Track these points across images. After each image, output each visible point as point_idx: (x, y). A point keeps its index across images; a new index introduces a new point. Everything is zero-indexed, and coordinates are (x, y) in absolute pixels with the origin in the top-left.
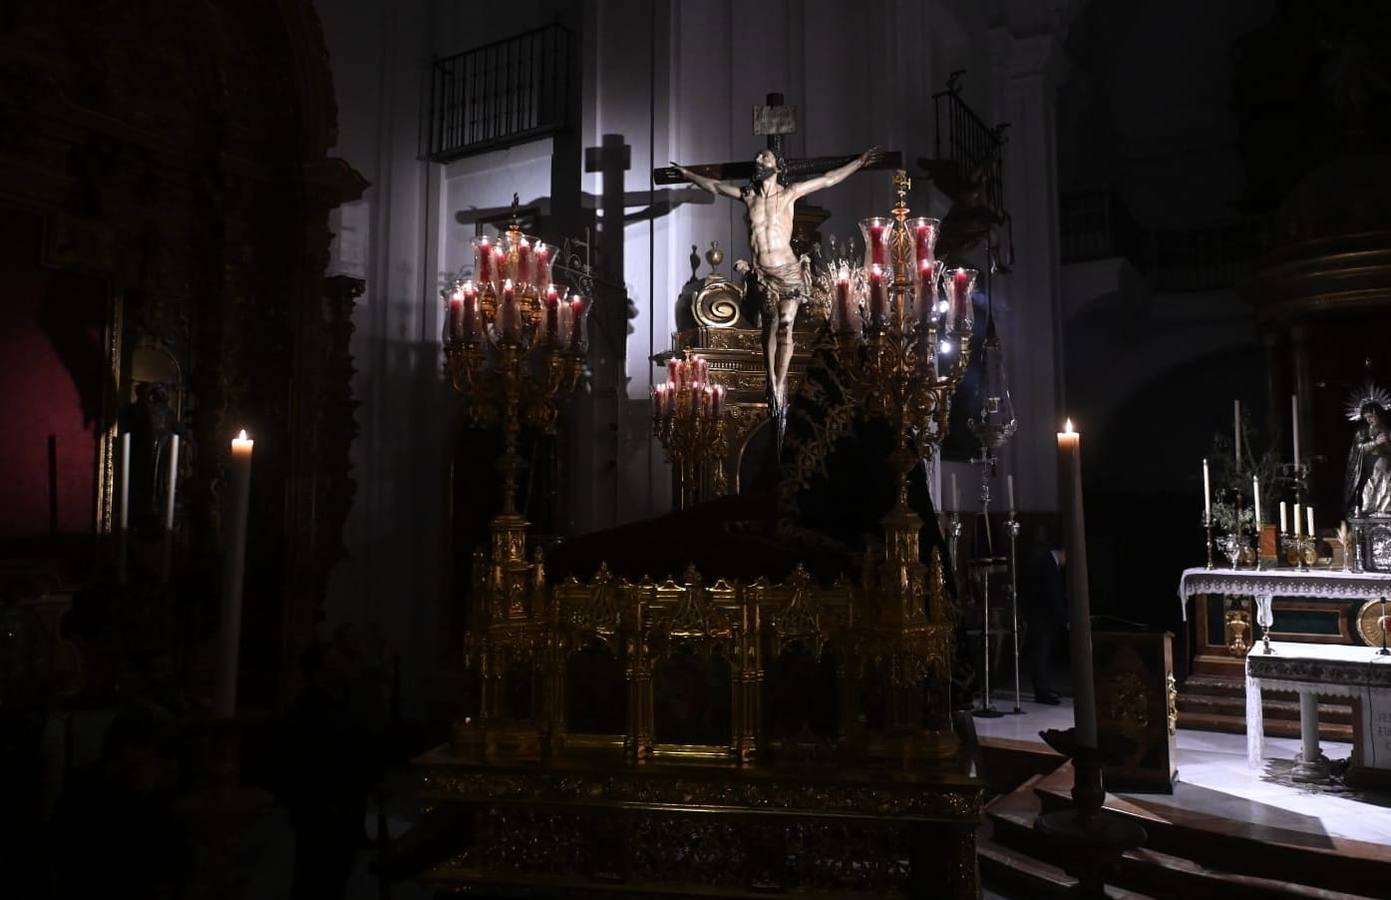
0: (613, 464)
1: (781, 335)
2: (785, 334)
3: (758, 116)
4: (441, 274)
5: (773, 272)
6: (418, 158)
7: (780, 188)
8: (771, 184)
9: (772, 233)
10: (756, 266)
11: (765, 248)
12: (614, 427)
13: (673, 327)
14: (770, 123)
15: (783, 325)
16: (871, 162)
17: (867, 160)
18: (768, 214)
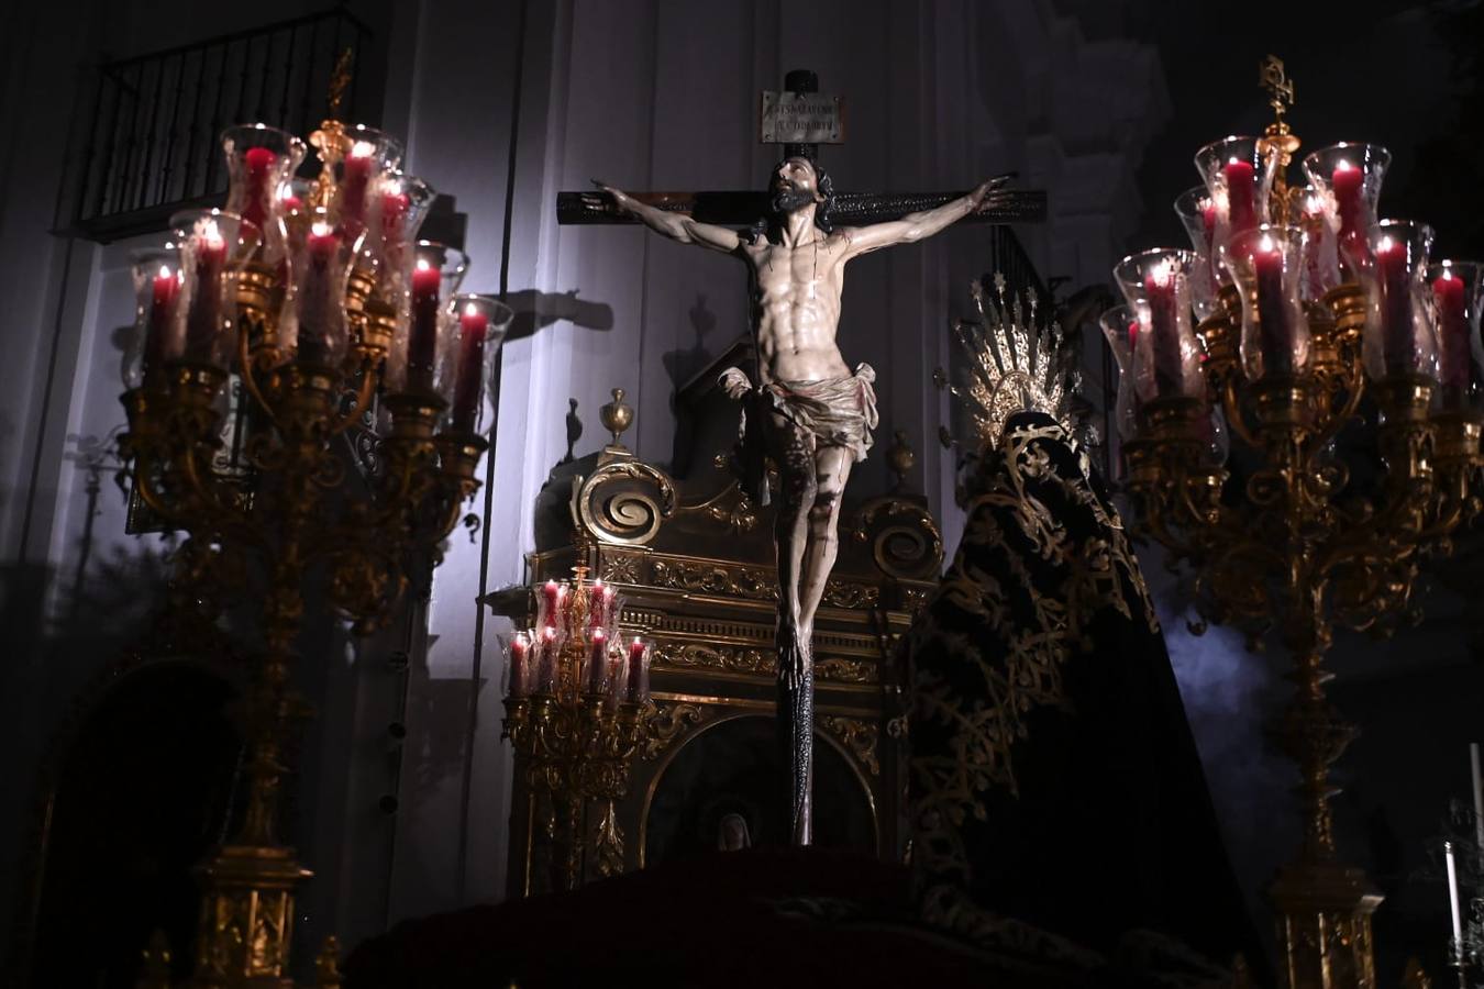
0: (389, 804)
1: (818, 519)
2: (827, 517)
3: (770, 108)
4: (72, 438)
5: (804, 391)
6: (54, 232)
7: (820, 234)
8: (803, 223)
9: (805, 316)
10: (766, 379)
11: (788, 344)
12: (398, 731)
13: (528, 543)
14: (793, 121)
15: (824, 499)
16: (989, 205)
17: (984, 200)
18: (797, 278)
